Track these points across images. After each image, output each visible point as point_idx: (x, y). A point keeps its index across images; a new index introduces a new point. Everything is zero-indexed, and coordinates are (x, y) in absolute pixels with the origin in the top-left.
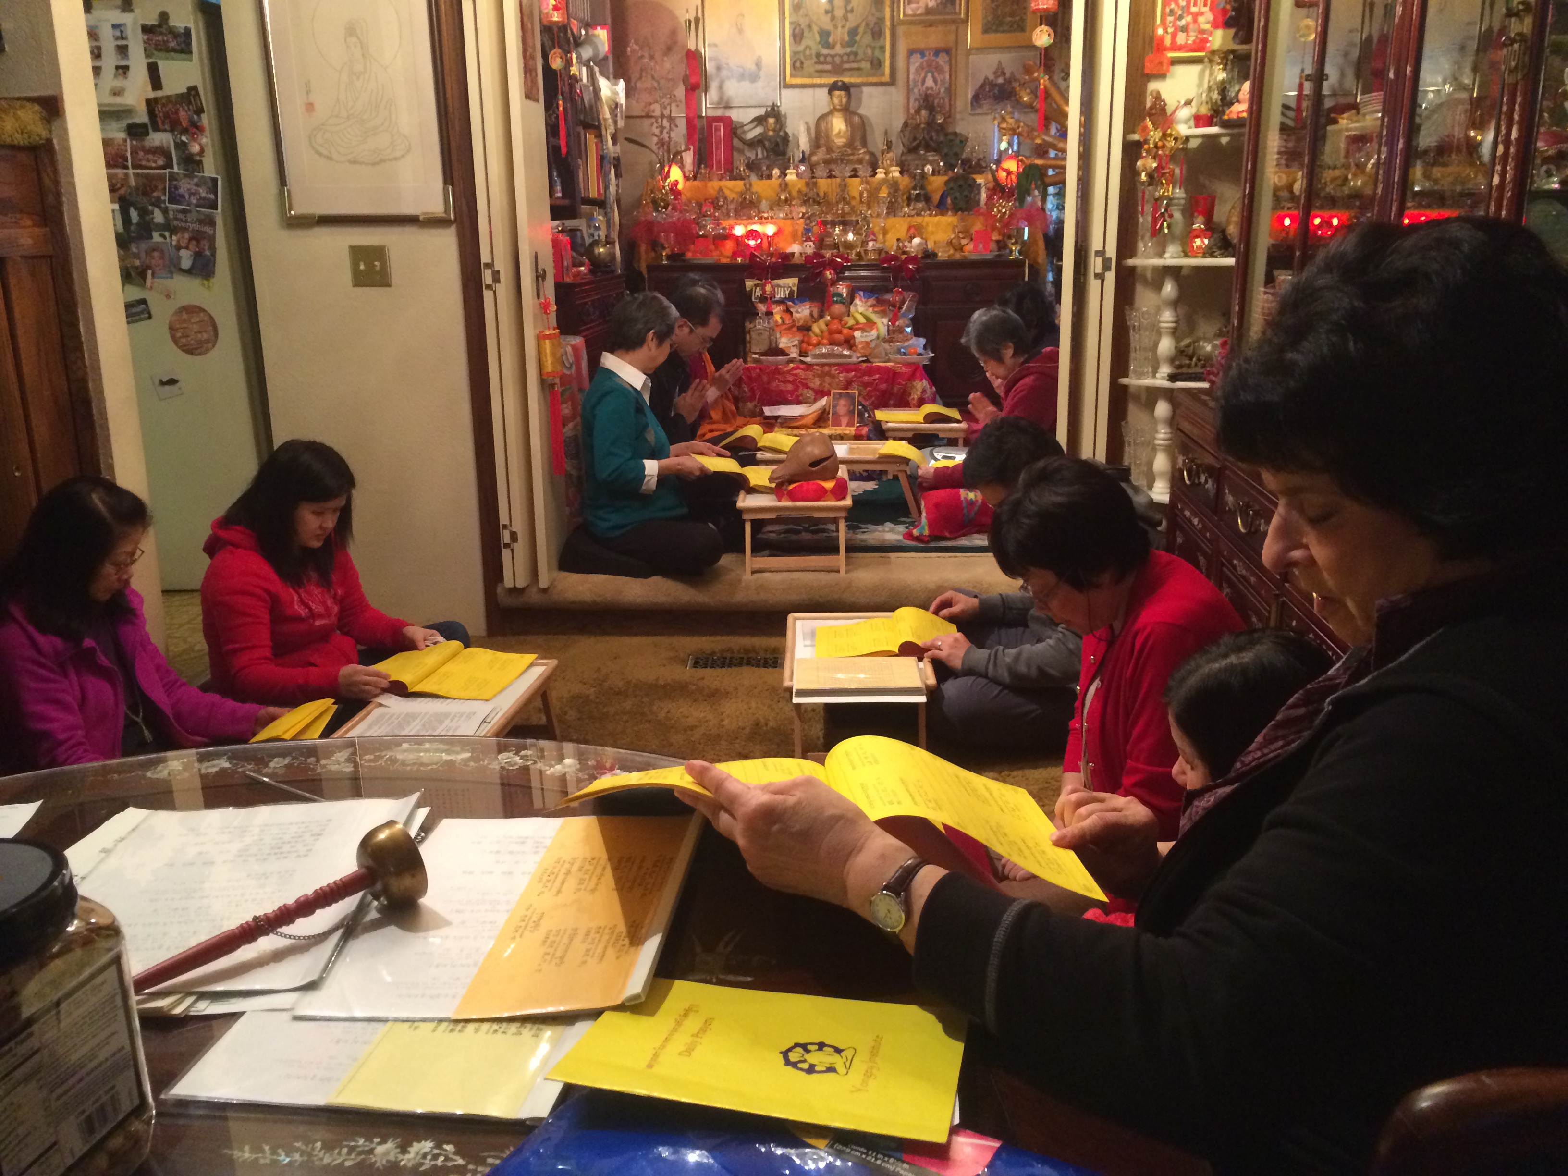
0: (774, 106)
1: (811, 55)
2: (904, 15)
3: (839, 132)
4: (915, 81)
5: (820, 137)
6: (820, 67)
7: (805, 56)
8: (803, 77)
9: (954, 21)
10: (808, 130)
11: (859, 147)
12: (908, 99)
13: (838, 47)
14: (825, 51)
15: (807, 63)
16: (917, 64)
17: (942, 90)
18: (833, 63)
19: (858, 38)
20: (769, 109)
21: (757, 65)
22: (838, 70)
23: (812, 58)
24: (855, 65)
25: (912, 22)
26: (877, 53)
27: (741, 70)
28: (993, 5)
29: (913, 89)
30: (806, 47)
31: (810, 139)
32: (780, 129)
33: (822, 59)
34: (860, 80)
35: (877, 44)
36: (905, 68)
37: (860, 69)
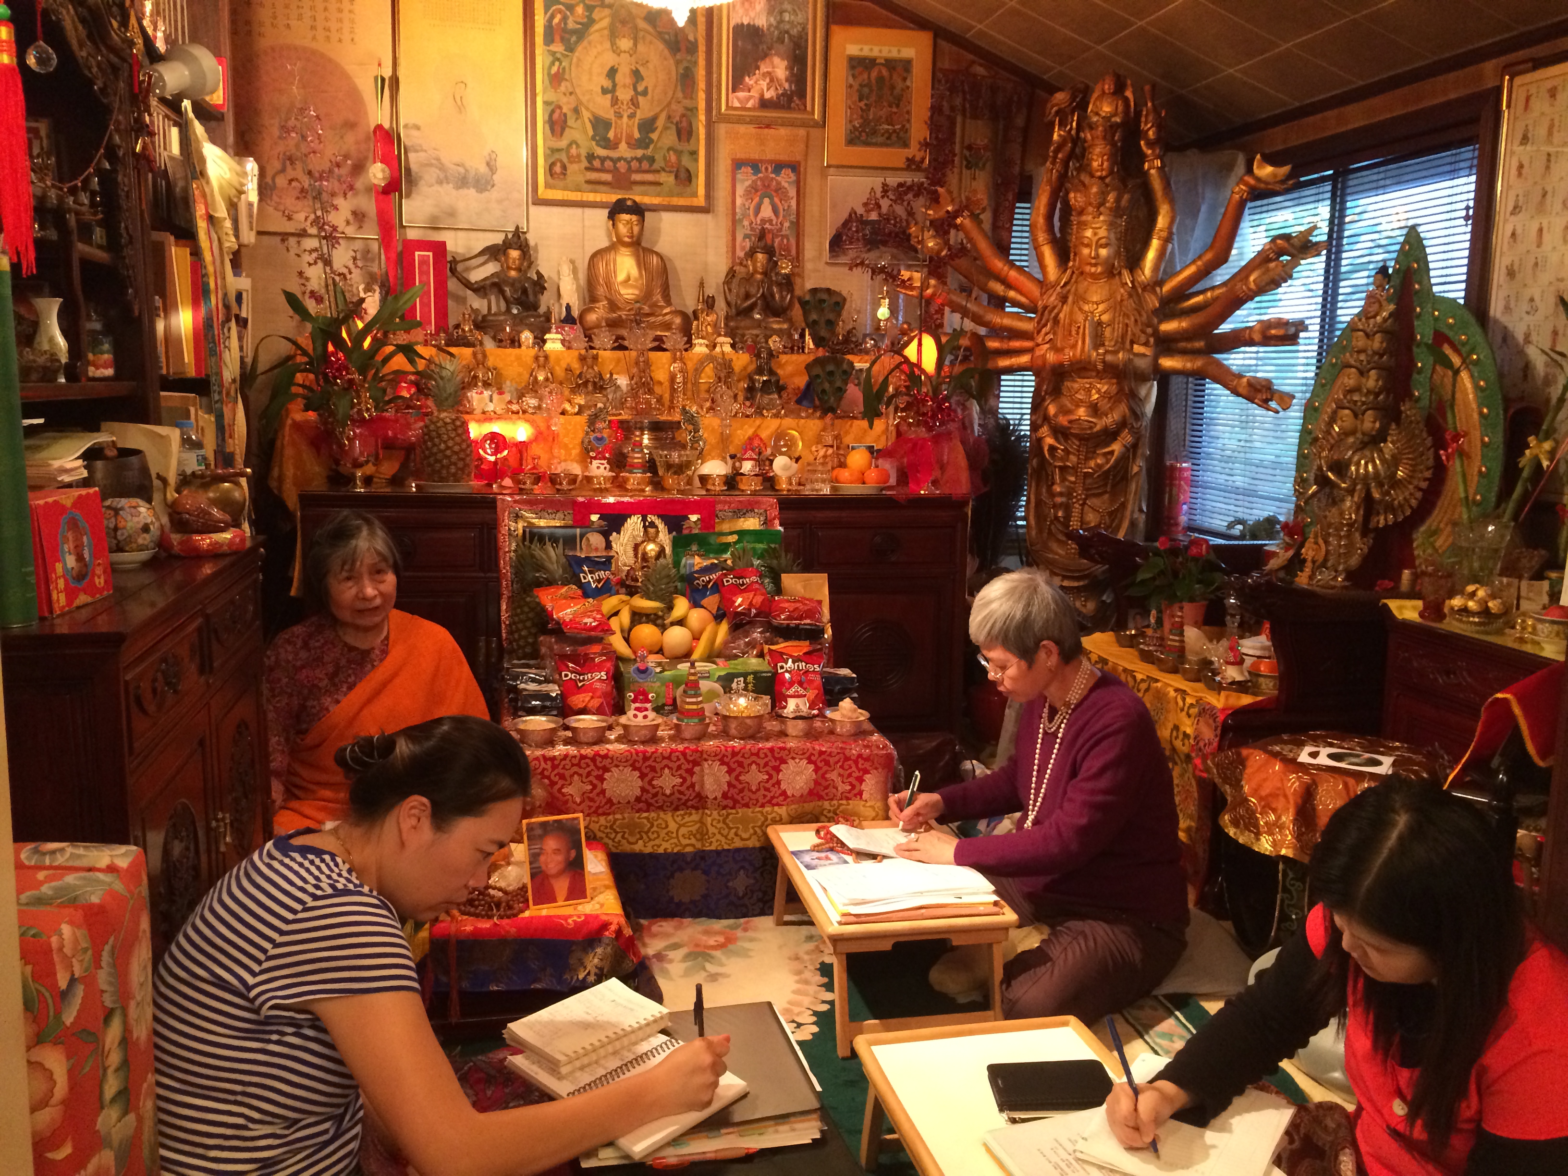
0: (517, 233)
1: (579, 156)
2: (728, 107)
3: (628, 279)
4: (745, 209)
5: (595, 286)
6: (594, 176)
7: (569, 157)
8: (565, 188)
9: (802, 124)
10: (575, 271)
11: (662, 303)
12: (734, 235)
13: (623, 146)
14: (601, 152)
15: (572, 168)
16: (748, 183)
17: (787, 224)
18: (615, 171)
19: (654, 136)
20: (510, 236)
21: (488, 164)
22: (621, 182)
23: (580, 161)
24: (649, 177)
25: (737, 117)
26: (686, 161)
27: (462, 170)
28: (862, 104)
29: (741, 221)
30: (570, 145)
31: (578, 287)
32: (529, 267)
33: (597, 163)
34: (656, 201)
35: (685, 147)
36: (729, 186)
37: (658, 184)
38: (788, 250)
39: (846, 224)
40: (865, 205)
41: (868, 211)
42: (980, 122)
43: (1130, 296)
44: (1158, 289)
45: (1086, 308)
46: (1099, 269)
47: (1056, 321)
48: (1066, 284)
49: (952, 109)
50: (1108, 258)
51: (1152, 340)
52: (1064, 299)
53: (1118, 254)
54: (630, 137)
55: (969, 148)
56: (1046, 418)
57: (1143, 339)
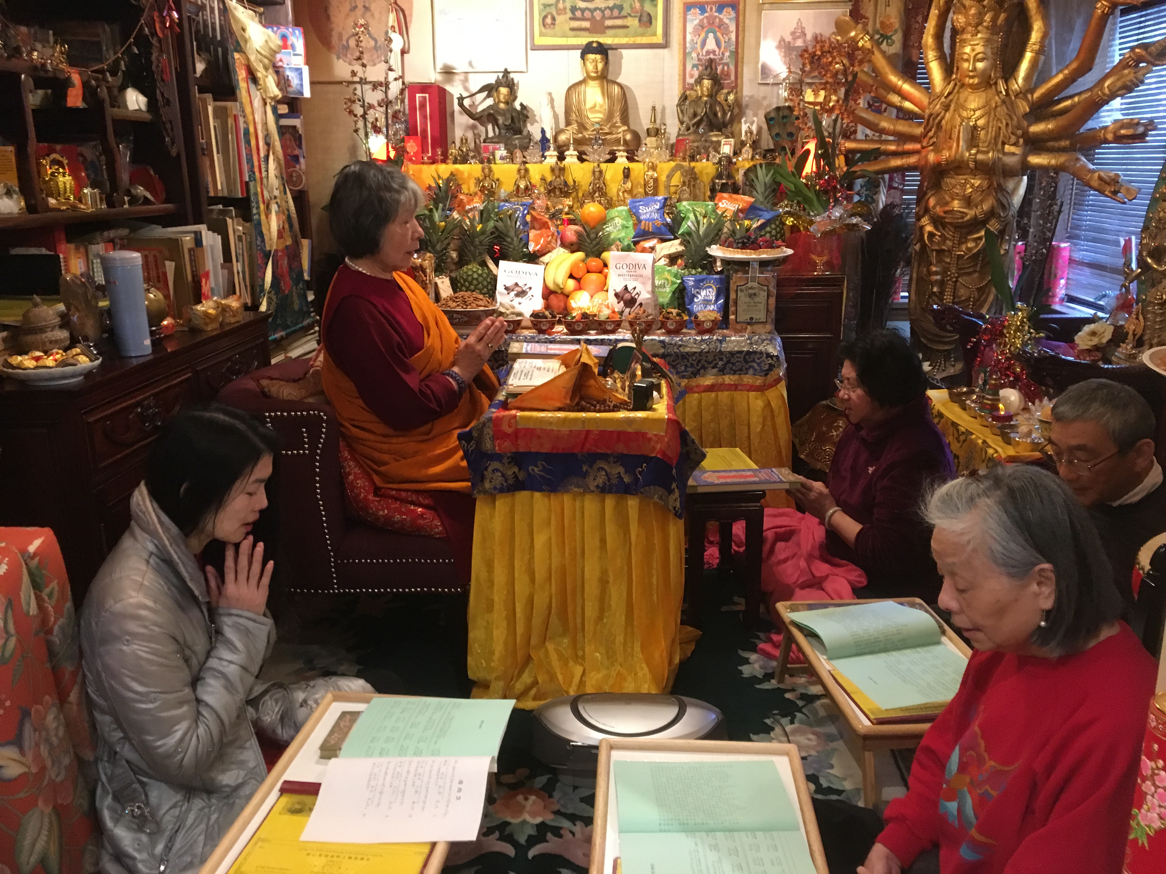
0: (506, 73)
1: (565, 9)
4: (693, 42)
5: (570, 112)
6: (576, 24)
10: (554, 103)
12: (684, 65)
14: (583, 5)
16: (696, 22)
17: (727, 54)
18: (592, 20)
20: (501, 76)
22: (598, 27)
23: (566, 13)
24: (619, 22)
29: (690, 53)
30: (558, 1)
32: (515, 100)
33: (578, 14)
34: (624, 41)
36: (681, 25)
37: (625, 27)
38: (728, 75)
40: (793, 33)
41: (795, 39)
43: (1004, 102)
44: (1029, 96)
45: (965, 114)
46: (976, 81)
47: (939, 126)
48: (949, 94)
50: (984, 71)
51: (1021, 141)
52: (947, 107)
53: (994, 66)
56: (927, 210)
57: (1013, 139)
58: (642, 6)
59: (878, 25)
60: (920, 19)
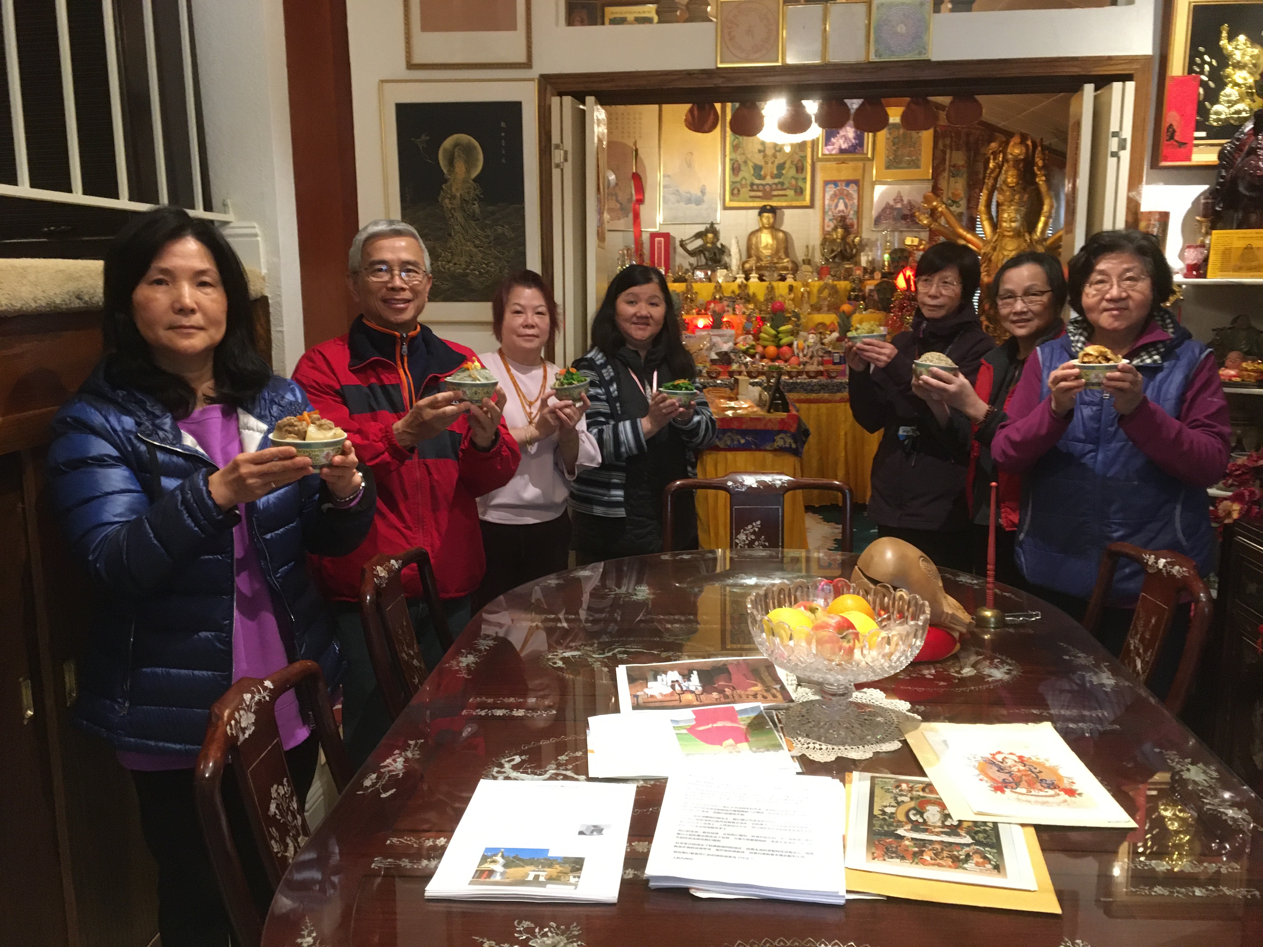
0: (712, 225)
1: (746, 184)
2: (823, 154)
3: (767, 245)
4: (829, 205)
5: (751, 249)
6: (753, 194)
7: (741, 186)
8: (739, 201)
9: (862, 160)
11: (784, 256)
12: (824, 219)
13: (768, 178)
14: (757, 182)
15: (743, 191)
16: (832, 192)
17: (852, 212)
18: (764, 191)
19: (784, 172)
20: (708, 226)
21: (701, 192)
22: (767, 196)
23: (747, 187)
24: (781, 193)
25: (827, 159)
26: (800, 184)
27: (689, 195)
28: (894, 148)
29: (828, 212)
30: (742, 179)
31: (739, 250)
32: (717, 241)
33: (755, 187)
34: (784, 204)
35: (801, 176)
36: (822, 195)
37: (786, 195)
38: (852, 225)
39: (884, 210)
40: (895, 200)
41: (896, 203)
42: (960, 152)
43: (1029, 244)
44: (1044, 243)
45: (1006, 253)
46: (1011, 234)
48: (996, 241)
49: (944, 146)
50: (1017, 227)
52: (994, 249)
54: (772, 173)
55: (954, 166)
58: (797, 182)
59: (950, 195)
60: (977, 190)
